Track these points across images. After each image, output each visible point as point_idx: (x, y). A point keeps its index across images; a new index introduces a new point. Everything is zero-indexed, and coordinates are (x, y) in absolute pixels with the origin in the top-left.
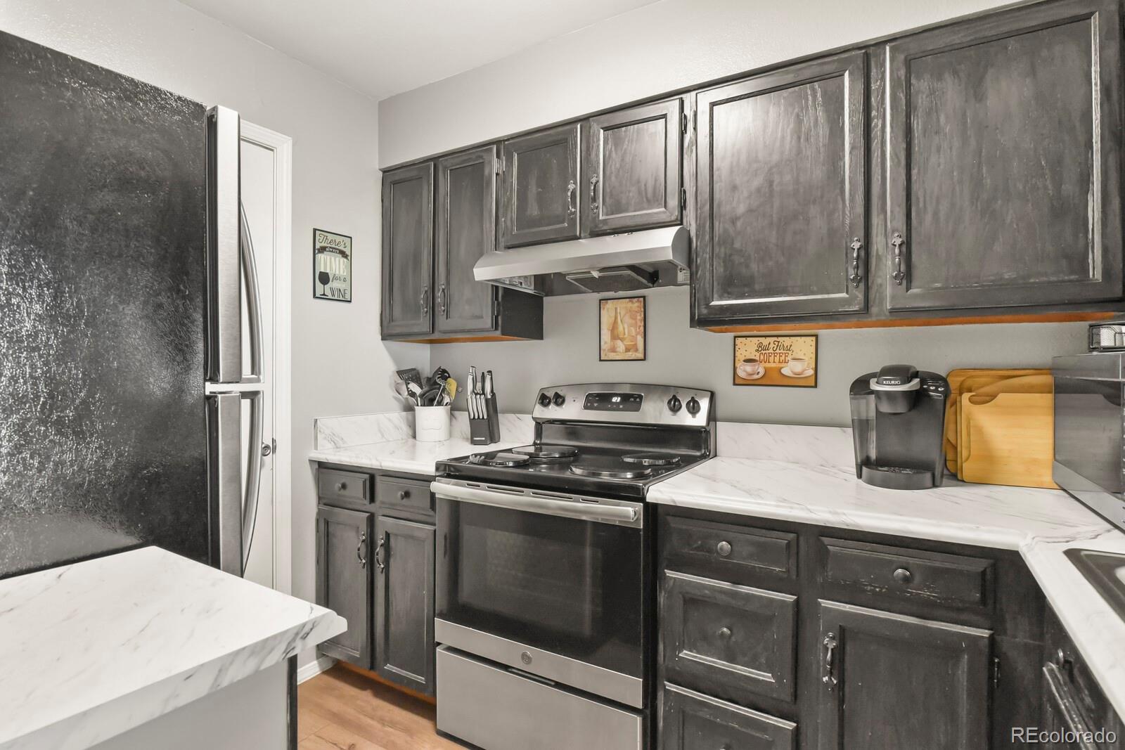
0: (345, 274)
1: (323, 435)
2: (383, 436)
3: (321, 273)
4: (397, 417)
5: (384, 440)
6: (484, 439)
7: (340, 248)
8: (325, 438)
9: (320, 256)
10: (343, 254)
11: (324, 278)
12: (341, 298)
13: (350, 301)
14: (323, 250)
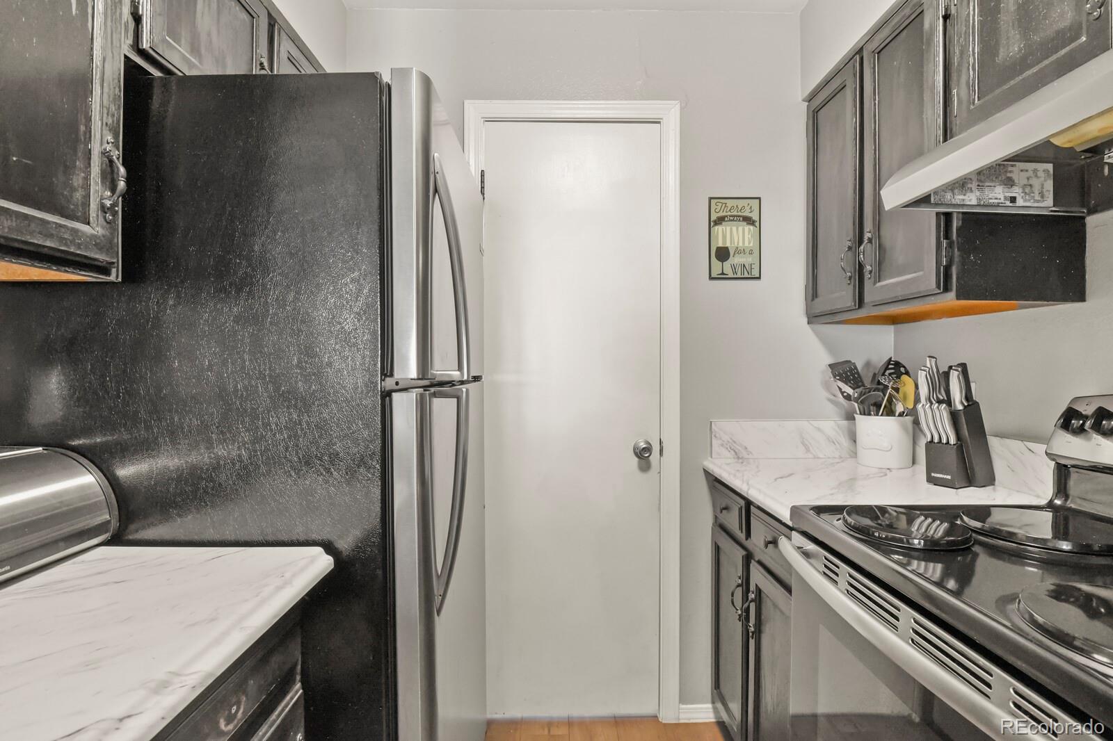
0: (751, 245)
1: (720, 442)
2: (808, 450)
3: (719, 249)
4: (832, 425)
5: (811, 456)
6: (949, 477)
7: (744, 214)
8: (722, 445)
9: (718, 230)
10: (749, 220)
11: (723, 254)
12: (746, 275)
13: (759, 278)
14: (720, 221)
